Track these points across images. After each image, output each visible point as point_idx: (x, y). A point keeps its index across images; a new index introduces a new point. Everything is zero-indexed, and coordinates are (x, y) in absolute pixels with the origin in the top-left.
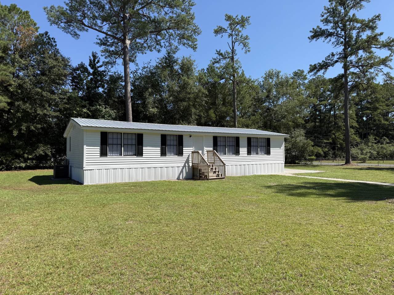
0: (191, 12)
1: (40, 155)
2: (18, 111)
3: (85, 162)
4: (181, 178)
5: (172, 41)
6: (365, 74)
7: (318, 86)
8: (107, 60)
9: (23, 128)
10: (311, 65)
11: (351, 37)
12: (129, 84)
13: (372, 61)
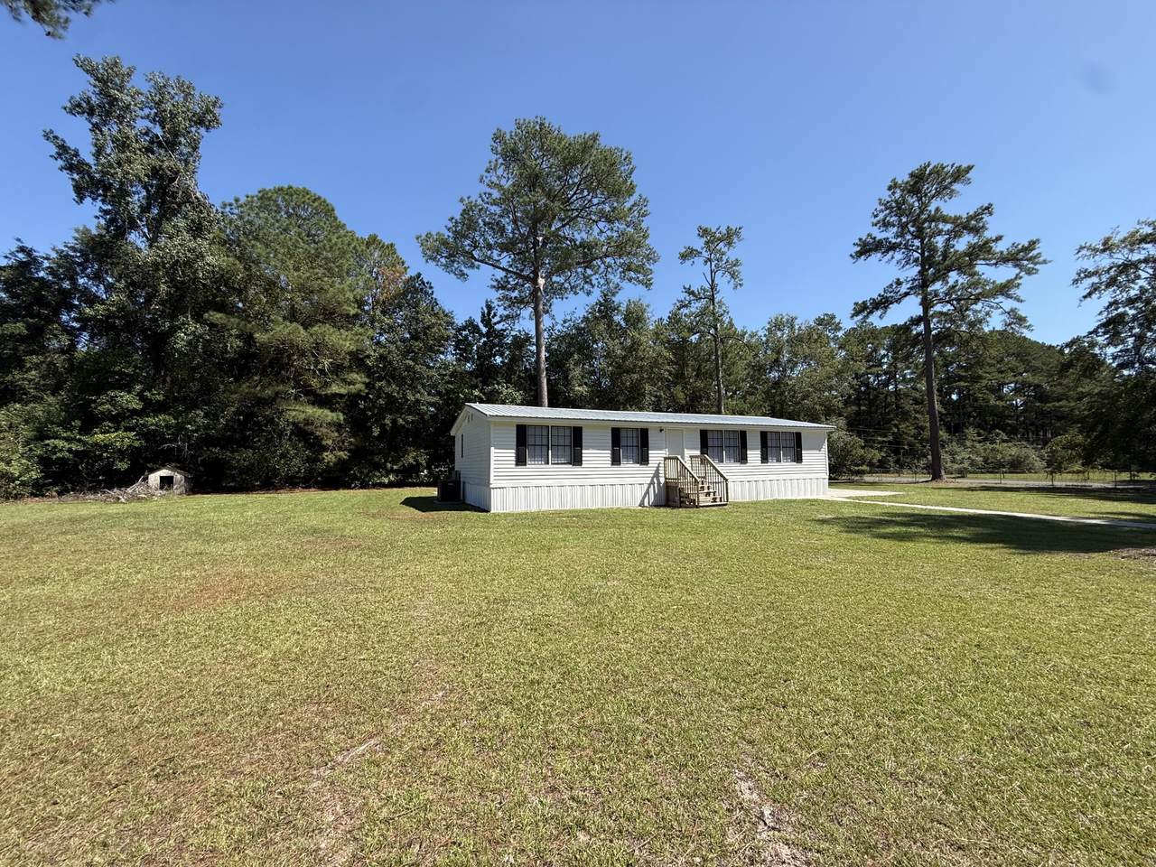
0: (644, 226)
1: (410, 465)
2: (379, 397)
3: (492, 474)
4: (646, 504)
5: (611, 277)
6: (963, 315)
7: (863, 340)
8: (506, 313)
9: (387, 421)
10: (856, 304)
11: (933, 249)
12: (543, 348)
13: (979, 290)
